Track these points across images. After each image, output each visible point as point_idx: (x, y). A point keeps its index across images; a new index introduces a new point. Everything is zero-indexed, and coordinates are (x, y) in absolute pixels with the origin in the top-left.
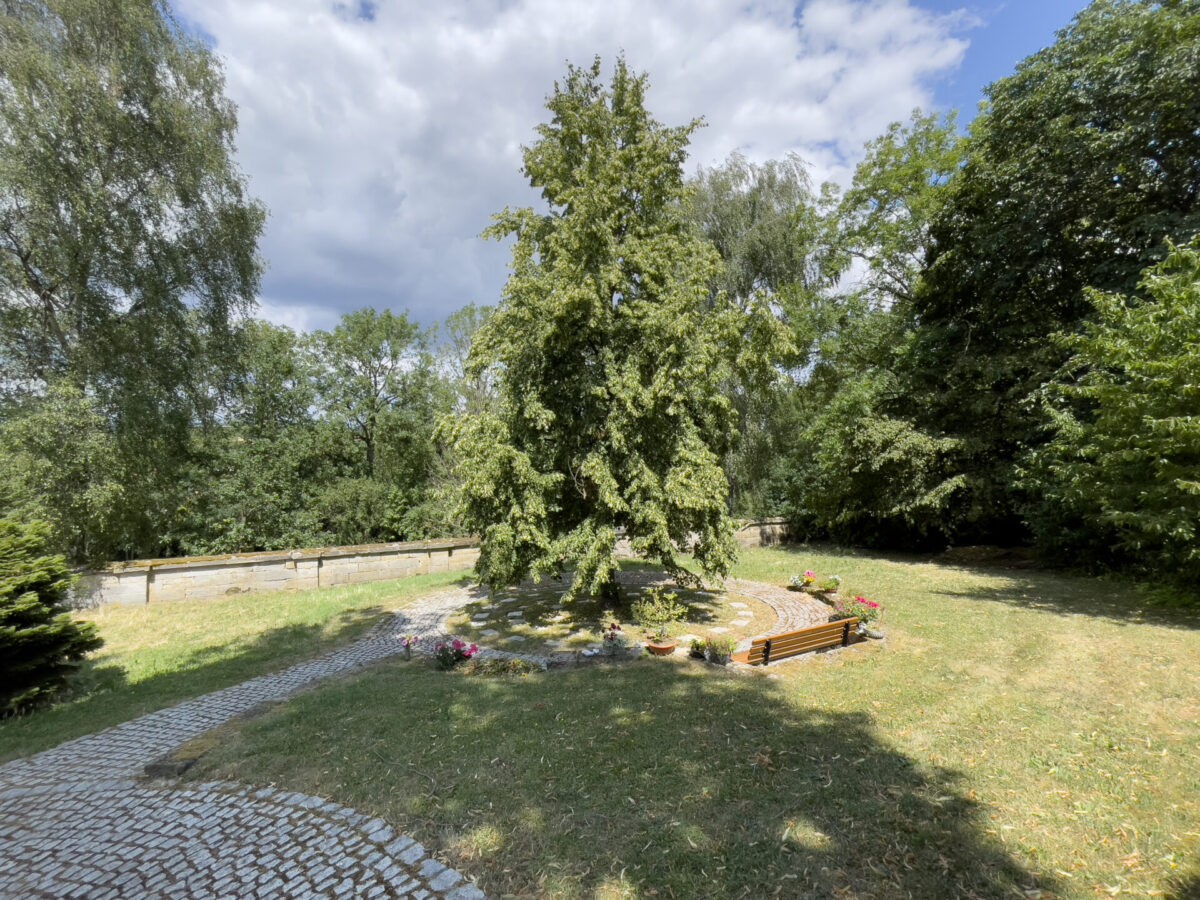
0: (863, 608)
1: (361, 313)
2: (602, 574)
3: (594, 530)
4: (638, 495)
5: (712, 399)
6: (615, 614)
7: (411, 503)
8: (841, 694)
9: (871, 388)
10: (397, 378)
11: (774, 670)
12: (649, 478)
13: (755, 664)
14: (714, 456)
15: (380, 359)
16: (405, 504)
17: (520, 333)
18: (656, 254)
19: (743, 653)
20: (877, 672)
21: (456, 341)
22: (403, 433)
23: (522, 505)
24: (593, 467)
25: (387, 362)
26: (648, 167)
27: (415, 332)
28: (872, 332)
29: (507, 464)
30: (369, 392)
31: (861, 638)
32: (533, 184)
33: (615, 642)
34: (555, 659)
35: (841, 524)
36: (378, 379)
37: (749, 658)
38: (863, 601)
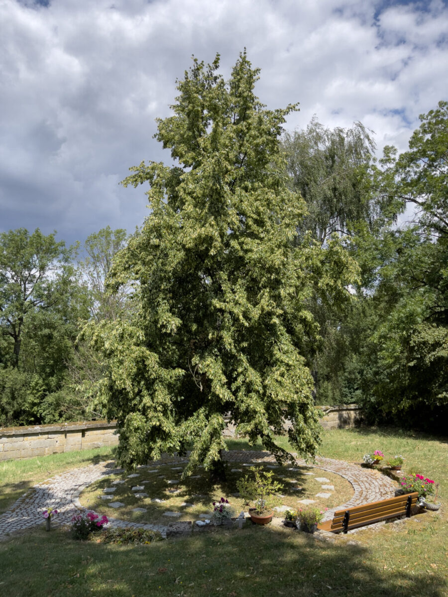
0: (421, 485)
1: (15, 233)
2: (213, 453)
3: (207, 417)
4: (243, 389)
5: (301, 314)
6: (221, 488)
7: (49, 390)
8: (406, 558)
9: (422, 304)
10: (44, 285)
11: (353, 537)
12: (253, 375)
13: (337, 532)
14: (303, 358)
15: (30, 270)
16: (44, 390)
17: (151, 257)
18: (258, 203)
19: (327, 522)
20: (434, 539)
21: (94, 257)
22: (46, 331)
23: (152, 396)
24: (208, 365)
25: (35, 272)
26: (255, 137)
27: (60, 249)
28: (423, 259)
29: (141, 363)
30: (18, 297)
31: (421, 510)
32: (165, 146)
33: (225, 513)
34: (174, 529)
35: (403, 410)
36: (27, 286)
37: (332, 527)
38: (422, 478)
